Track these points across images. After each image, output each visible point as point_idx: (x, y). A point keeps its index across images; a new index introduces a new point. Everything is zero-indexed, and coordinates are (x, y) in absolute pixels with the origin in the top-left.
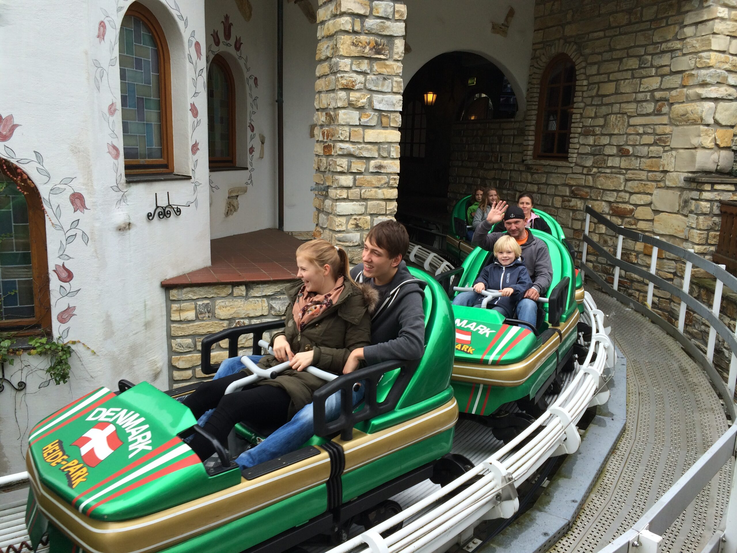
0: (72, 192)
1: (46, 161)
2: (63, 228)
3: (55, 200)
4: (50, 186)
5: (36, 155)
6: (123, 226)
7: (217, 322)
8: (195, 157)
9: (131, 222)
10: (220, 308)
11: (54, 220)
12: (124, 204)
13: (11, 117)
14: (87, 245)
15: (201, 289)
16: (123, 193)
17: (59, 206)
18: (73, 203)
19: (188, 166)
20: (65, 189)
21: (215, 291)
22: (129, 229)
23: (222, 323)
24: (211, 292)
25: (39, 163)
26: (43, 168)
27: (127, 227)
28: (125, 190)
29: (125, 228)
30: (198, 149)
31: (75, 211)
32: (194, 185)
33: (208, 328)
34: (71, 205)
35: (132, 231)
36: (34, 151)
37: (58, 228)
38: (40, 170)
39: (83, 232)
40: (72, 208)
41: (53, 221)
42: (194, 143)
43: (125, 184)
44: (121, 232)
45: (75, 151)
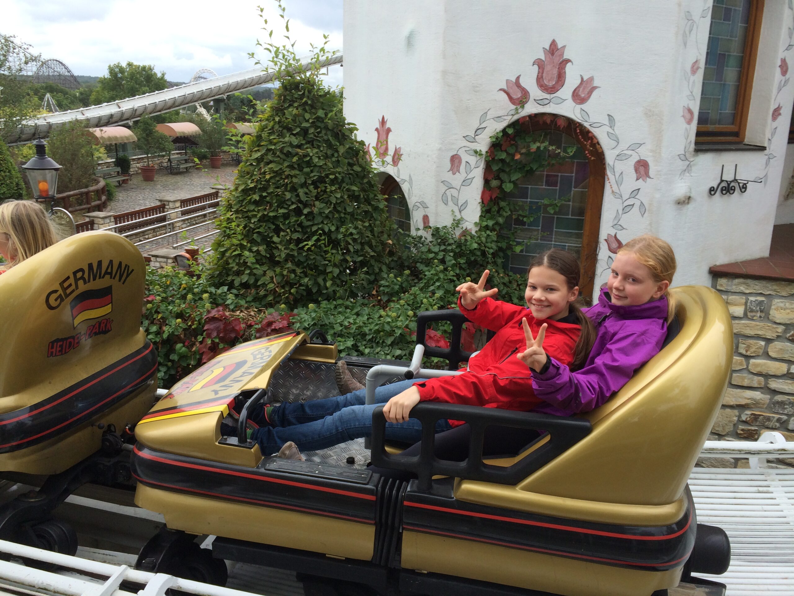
0: (637, 159)
1: (618, 124)
2: (621, 197)
3: (619, 167)
4: (617, 152)
5: (609, 120)
6: (683, 199)
7: (769, 324)
8: (775, 124)
9: (692, 195)
10: (777, 309)
11: (615, 188)
12: (688, 174)
13: (591, 79)
14: (643, 216)
15: (756, 282)
16: (689, 163)
17: (622, 173)
18: (636, 170)
19: (764, 135)
20: (631, 155)
21: (775, 287)
22: (688, 203)
23: (777, 328)
24: (769, 288)
25: (611, 127)
26: (613, 132)
27: (687, 201)
28: (692, 160)
29: (684, 202)
30: (780, 114)
31: (637, 179)
32: (767, 157)
33: (758, 330)
34: (634, 172)
35: (691, 206)
36: (609, 115)
37: (617, 196)
38: (610, 135)
39: (642, 202)
40: (634, 175)
41: (613, 189)
42: (776, 106)
43: (693, 153)
44: (680, 206)
45: (649, 114)
